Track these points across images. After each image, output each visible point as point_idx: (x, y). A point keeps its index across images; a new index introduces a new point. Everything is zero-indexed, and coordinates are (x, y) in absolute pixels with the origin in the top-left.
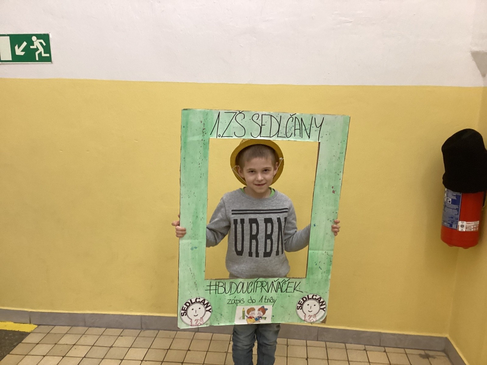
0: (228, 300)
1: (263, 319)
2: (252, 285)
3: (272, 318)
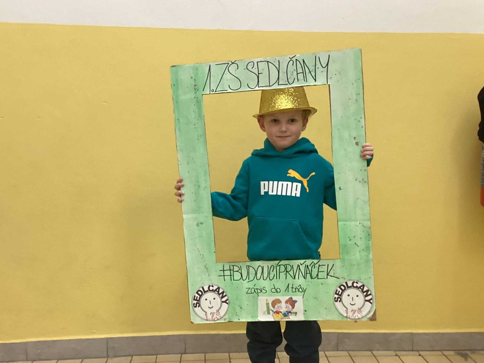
0: (247, 288)
1: (293, 315)
2: (274, 269)
3: (304, 314)
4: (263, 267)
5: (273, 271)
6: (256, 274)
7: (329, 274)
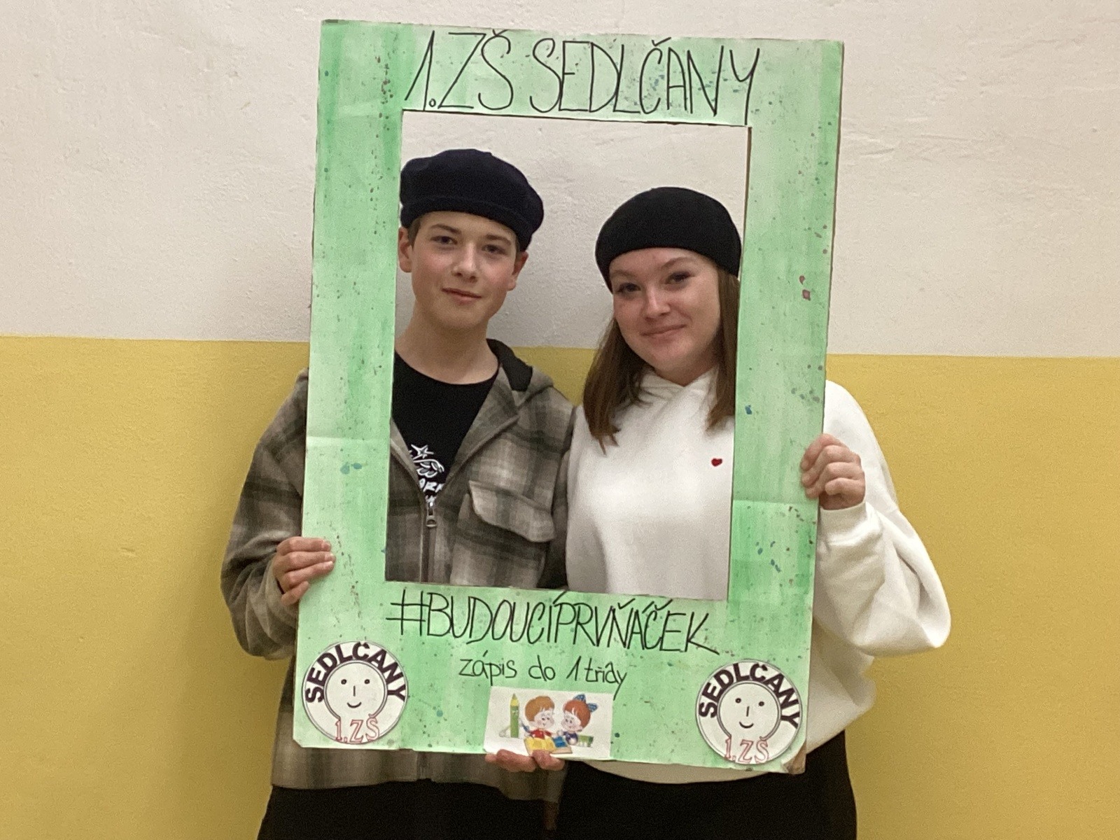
0: (462, 660)
1: (581, 743)
2: (544, 616)
3: (612, 743)
4: (515, 603)
5: (540, 619)
6: (493, 621)
7: (693, 640)
